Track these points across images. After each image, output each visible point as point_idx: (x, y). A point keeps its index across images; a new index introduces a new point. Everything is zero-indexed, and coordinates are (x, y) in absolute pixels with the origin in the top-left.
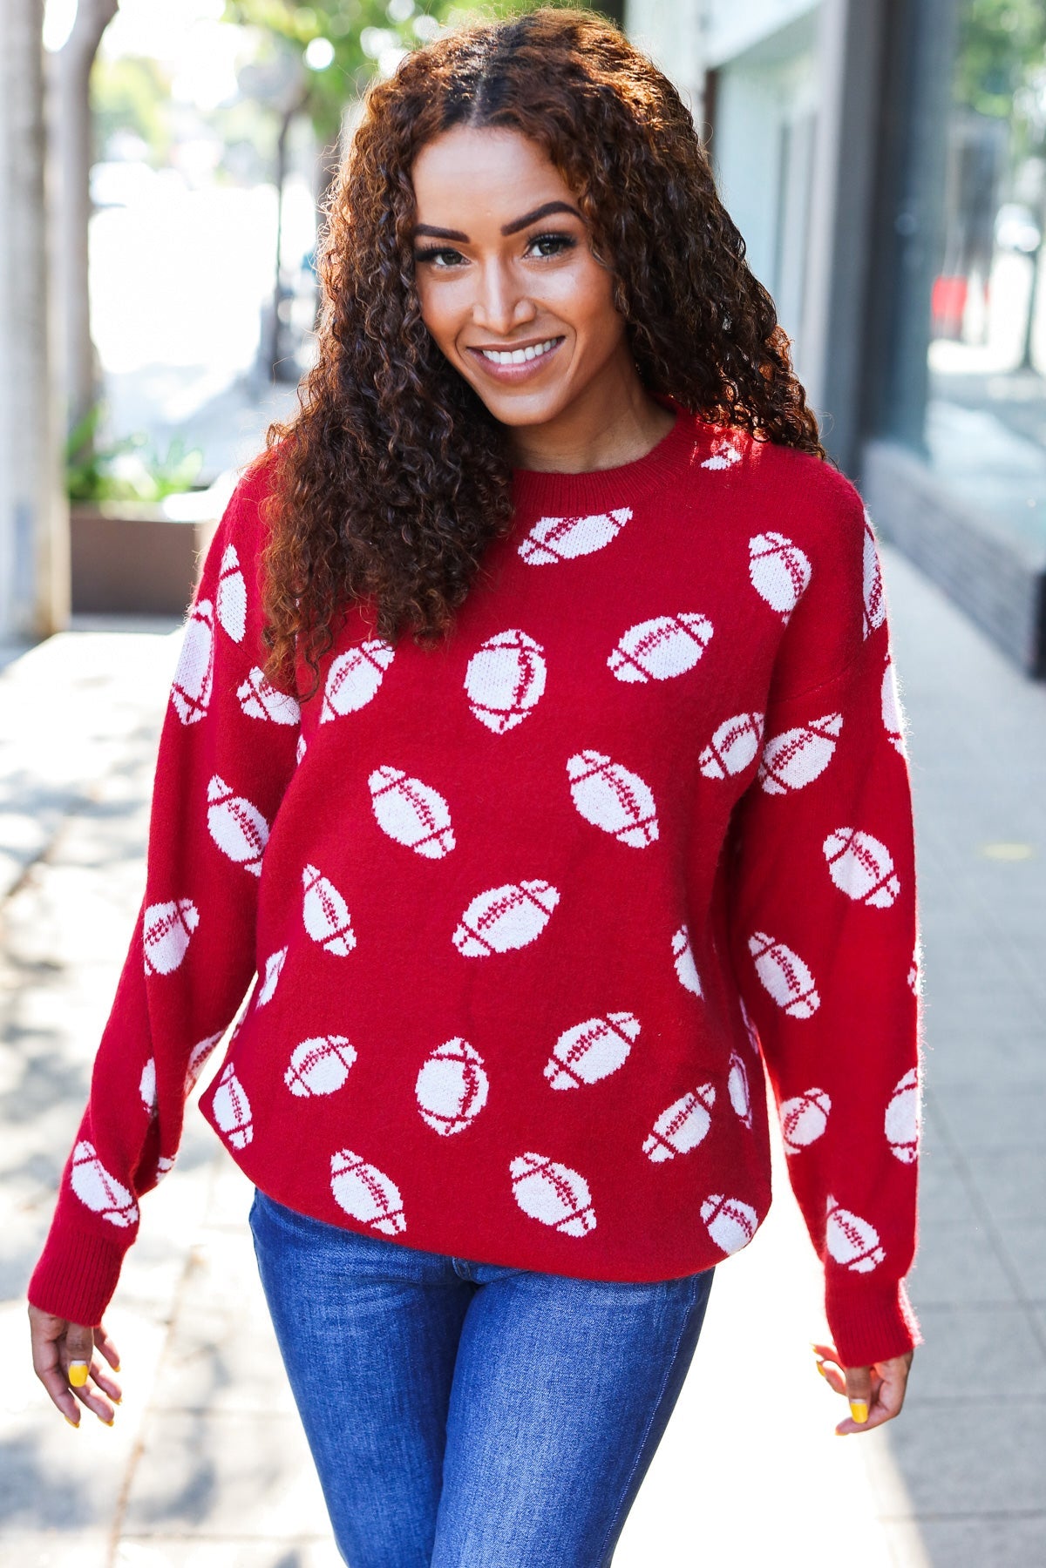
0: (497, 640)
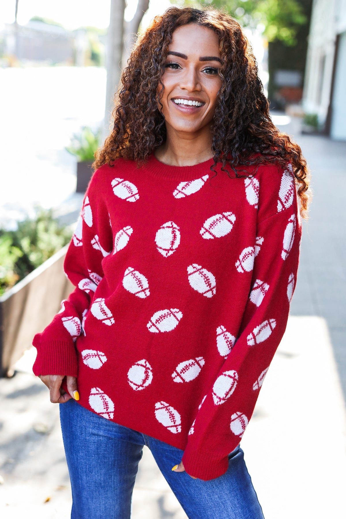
0: (165, 225)
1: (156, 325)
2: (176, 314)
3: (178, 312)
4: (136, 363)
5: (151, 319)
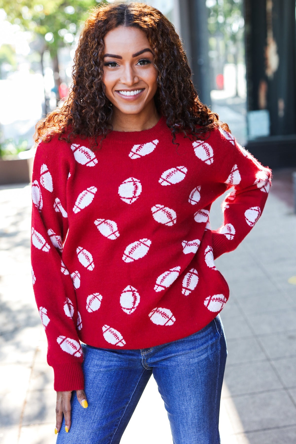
2: (145, 243)
5: (125, 253)
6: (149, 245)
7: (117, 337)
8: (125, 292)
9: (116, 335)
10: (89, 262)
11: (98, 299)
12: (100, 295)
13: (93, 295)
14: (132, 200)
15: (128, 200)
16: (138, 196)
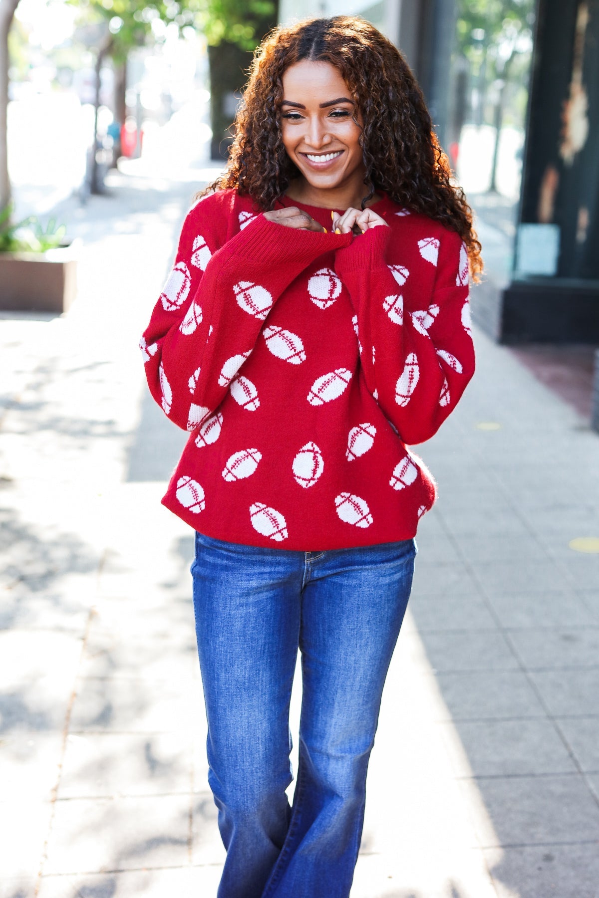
0: (320, 272)
1: (319, 395)
2: (342, 375)
3: (345, 372)
4: (301, 450)
5: (312, 390)
6: (348, 380)
7: (277, 523)
8: (304, 451)
9: (274, 520)
10: (248, 396)
11: (253, 458)
12: (259, 453)
13: (246, 451)
14: (326, 303)
15: (321, 302)
16: (336, 299)
